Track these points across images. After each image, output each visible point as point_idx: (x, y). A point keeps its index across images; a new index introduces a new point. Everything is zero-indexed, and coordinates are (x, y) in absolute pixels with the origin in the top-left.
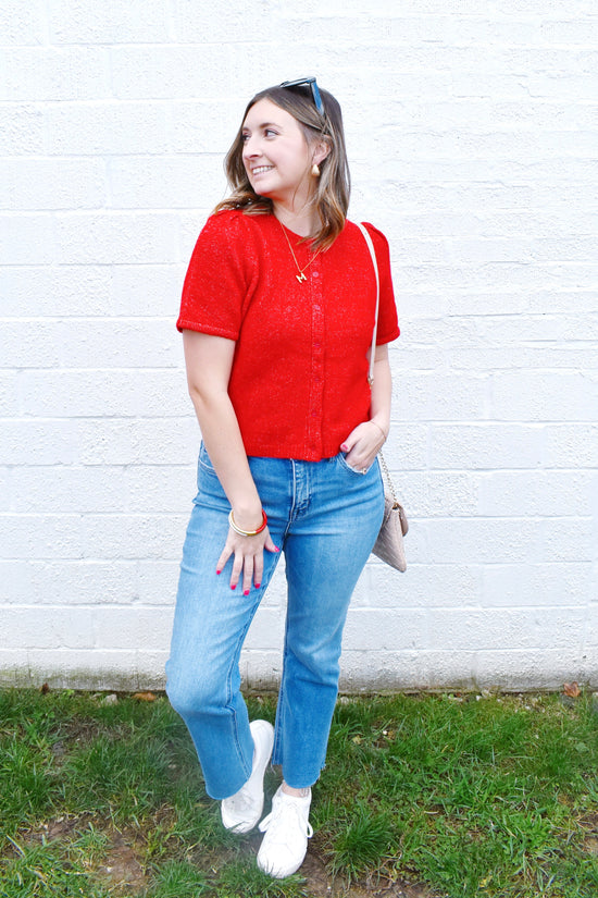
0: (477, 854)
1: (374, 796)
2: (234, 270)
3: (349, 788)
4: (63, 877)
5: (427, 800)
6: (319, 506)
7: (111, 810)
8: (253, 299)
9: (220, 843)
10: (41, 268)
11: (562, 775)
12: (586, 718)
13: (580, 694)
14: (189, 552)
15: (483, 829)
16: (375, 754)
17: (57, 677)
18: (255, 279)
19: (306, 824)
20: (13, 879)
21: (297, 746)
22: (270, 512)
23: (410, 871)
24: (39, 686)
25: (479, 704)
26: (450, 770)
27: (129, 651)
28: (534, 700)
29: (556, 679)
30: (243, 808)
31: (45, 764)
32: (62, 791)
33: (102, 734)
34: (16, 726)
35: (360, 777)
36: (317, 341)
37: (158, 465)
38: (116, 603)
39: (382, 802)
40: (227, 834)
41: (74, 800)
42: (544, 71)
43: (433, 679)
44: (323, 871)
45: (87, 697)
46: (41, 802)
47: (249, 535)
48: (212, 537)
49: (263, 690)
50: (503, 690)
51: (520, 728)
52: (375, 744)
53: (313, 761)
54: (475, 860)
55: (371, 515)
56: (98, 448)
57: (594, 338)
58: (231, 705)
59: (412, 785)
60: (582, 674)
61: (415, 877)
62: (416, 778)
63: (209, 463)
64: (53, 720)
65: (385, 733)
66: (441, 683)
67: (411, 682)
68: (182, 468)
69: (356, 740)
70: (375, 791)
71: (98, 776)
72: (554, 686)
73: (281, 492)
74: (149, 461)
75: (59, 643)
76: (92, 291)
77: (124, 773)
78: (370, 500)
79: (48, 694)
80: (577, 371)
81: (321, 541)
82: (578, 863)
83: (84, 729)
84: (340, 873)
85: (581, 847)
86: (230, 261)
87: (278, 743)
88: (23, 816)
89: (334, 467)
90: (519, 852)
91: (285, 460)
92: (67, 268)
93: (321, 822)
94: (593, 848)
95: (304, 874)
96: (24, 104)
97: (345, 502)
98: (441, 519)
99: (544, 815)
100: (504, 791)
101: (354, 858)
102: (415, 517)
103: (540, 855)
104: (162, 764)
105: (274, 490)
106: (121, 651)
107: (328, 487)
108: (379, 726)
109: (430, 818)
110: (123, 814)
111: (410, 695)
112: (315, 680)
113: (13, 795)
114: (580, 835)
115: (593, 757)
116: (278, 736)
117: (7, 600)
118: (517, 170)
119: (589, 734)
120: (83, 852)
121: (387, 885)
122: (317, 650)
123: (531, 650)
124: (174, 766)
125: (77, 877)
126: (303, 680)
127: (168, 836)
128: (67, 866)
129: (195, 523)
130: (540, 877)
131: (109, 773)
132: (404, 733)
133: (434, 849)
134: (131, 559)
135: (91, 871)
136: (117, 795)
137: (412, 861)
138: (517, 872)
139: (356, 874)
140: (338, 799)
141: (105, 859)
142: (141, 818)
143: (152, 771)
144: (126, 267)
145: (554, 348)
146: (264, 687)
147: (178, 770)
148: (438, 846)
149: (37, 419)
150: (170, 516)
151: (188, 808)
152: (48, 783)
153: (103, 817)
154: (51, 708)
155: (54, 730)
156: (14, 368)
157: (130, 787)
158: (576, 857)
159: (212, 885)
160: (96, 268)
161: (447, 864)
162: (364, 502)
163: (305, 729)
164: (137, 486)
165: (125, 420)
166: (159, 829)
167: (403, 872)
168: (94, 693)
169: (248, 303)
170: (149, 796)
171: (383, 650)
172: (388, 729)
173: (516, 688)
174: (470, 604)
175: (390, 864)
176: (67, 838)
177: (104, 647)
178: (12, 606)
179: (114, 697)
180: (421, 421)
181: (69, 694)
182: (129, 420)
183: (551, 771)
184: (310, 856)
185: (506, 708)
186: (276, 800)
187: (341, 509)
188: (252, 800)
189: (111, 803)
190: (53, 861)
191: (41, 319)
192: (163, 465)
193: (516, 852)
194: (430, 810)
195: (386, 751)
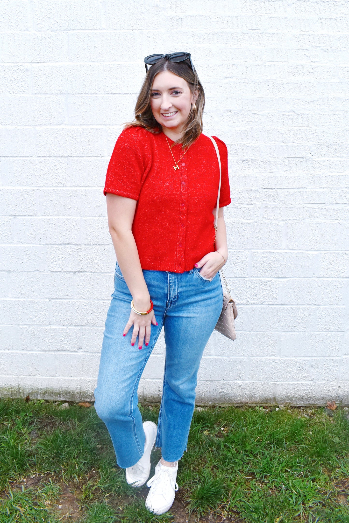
0: (274, 503)
1: (215, 466)
2: (138, 159)
3: (200, 461)
4: (33, 510)
5: (246, 470)
6: (183, 300)
7: (63, 471)
8: (147, 177)
9: (125, 492)
10: (27, 158)
11: (325, 457)
12: (340, 422)
13: (337, 408)
14: (109, 326)
15: (278, 489)
16: (216, 441)
17: (35, 392)
18: (149, 166)
19: (174, 483)
20: (4, 511)
21: (169, 437)
22: (155, 303)
23: (234, 512)
24: (24, 397)
25: (277, 413)
26: (260, 452)
27: (76, 378)
28: (310, 411)
29: (323, 399)
30: (138, 472)
31: (26, 443)
32: (35, 460)
33: (58, 426)
34: (10, 420)
35: (206, 455)
36: (183, 203)
37: (94, 272)
38: (69, 351)
39: (219, 470)
40: (129, 487)
41: (41, 465)
42: (319, 47)
43: (251, 397)
44: (184, 511)
45: (52, 404)
46: (23, 466)
47: (142, 314)
48: (121, 317)
49: (152, 402)
50: (292, 405)
51: (301, 428)
52: (216, 435)
53: (179, 446)
54: (272, 507)
55: (214, 306)
56: (60, 262)
57: (347, 202)
58: (132, 415)
59: (237, 461)
60: (337, 397)
61: (237, 516)
62: (240, 457)
63: (121, 274)
64: (31, 417)
65: (222, 429)
66: (256, 400)
67: (238, 399)
68: (107, 274)
69: (206, 433)
70: (215, 464)
71: (55, 451)
72: (322, 403)
73: (161, 291)
74: (88, 270)
75: (36, 372)
76: (56, 172)
77: (71, 450)
78: (214, 297)
79: (30, 402)
80: (337, 221)
81: (185, 321)
82: (333, 510)
83: (49, 423)
84: (193, 512)
85: (335, 500)
86: (136, 154)
87: (159, 435)
88: (12, 474)
89: (193, 277)
90: (299, 502)
91: (163, 272)
92: (42, 159)
93: (184, 482)
94: (342, 501)
95: (173, 512)
96: (19, 64)
97: (199, 298)
98: (256, 306)
99: (314, 480)
100: (290, 465)
101: (202, 504)
102: (242, 304)
103: (311, 504)
104: (93, 445)
105: (157, 290)
106: (72, 378)
107: (189, 289)
108: (219, 425)
109: (247, 480)
110: (69, 474)
111: (237, 407)
112: (181, 400)
113: (6, 461)
114: (334, 493)
115: (343, 446)
116: (159, 431)
117: (6, 348)
118: (303, 105)
119: (341, 432)
120: (45, 496)
121: (221, 520)
122: (182, 384)
123: (308, 382)
124: (100, 446)
125: (41, 511)
126: (174, 400)
127: (94, 488)
128: (36, 504)
129: (112, 309)
130: (310, 518)
131: (62, 449)
132: (234, 430)
133: (248, 499)
134: (78, 326)
135: (50, 507)
136: (66, 462)
137: (236, 507)
138: (297, 514)
139: (203, 514)
140: (194, 468)
141: (58, 501)
142: (79, 476)
143: (86, 449)
144: (76, 158)
145: (324, 208)
146: (153, 401)
147: (102, 448)
148: (251, 498)
149: (24, 245)
150: (100, 302)
151: (107, 471)
152: (27, 454)
153: (58, 476)
154: (31, 410)
155: (31, 423)
156: (11, 215)
157: (74, 458)
158: (332, 506)
159: (119, 517)
160: (59, 159)
161: (256, 508)
162: (210, 298)
163: (174, 428)
164: (81, 284)
165: (74, 246)
166: (90, 483)
167: (230, 513)
168: (56, 402)
169: (145, 179)
170: (85, 463)
171: (223, 381)
172: (224, 427)
173: (300, 404)
174: (273, 355)
175: (223, 507)
176: (36, 487)
177: (62, 376)
178: (10, 351)
179: (67, 404)
180: (245, 249)
181: (41, 402)
182: (77, 246)
183: (318, 454)
184: (176, 502)
185: (293, 416)
186: (157, 468)
187: (196, 302)
188: (143, 468)
189: (62, 467)
190: (27, 501)
191: (27, 188)
192: (96, 272)
193: (296, 502)
194: (248, 476)
195: (222, 440)
